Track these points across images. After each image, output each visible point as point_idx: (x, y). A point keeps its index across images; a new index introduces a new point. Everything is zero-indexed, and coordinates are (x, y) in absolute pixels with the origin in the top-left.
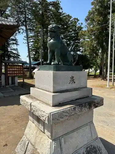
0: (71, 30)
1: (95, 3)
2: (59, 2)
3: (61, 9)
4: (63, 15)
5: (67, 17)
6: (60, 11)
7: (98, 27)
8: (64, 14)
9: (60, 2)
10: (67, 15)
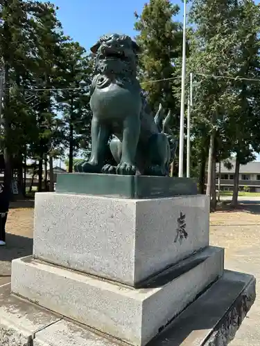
0: (83, 82)
1: (142, 26)
2: (55, 9)
3: (60, 25)
4: (62, 40)
5: (73, 48)
6: (57, 30)
7: (151, 82)
8: (65, 39)
9: (57, 8)
10: (73, 44)
